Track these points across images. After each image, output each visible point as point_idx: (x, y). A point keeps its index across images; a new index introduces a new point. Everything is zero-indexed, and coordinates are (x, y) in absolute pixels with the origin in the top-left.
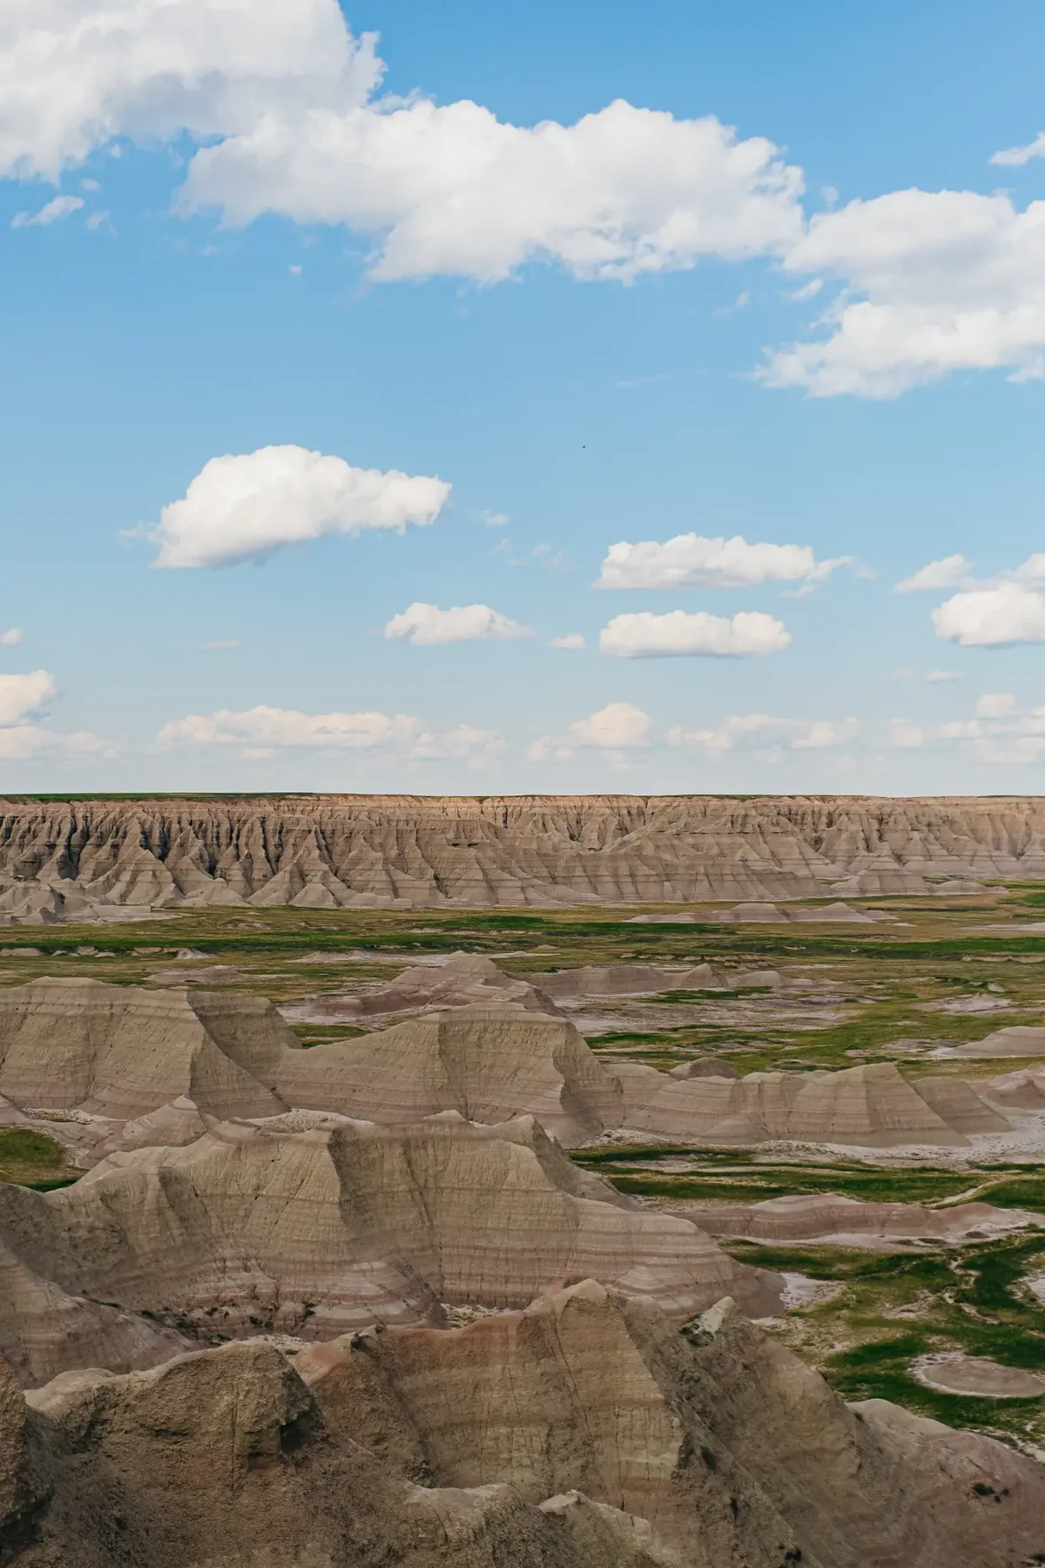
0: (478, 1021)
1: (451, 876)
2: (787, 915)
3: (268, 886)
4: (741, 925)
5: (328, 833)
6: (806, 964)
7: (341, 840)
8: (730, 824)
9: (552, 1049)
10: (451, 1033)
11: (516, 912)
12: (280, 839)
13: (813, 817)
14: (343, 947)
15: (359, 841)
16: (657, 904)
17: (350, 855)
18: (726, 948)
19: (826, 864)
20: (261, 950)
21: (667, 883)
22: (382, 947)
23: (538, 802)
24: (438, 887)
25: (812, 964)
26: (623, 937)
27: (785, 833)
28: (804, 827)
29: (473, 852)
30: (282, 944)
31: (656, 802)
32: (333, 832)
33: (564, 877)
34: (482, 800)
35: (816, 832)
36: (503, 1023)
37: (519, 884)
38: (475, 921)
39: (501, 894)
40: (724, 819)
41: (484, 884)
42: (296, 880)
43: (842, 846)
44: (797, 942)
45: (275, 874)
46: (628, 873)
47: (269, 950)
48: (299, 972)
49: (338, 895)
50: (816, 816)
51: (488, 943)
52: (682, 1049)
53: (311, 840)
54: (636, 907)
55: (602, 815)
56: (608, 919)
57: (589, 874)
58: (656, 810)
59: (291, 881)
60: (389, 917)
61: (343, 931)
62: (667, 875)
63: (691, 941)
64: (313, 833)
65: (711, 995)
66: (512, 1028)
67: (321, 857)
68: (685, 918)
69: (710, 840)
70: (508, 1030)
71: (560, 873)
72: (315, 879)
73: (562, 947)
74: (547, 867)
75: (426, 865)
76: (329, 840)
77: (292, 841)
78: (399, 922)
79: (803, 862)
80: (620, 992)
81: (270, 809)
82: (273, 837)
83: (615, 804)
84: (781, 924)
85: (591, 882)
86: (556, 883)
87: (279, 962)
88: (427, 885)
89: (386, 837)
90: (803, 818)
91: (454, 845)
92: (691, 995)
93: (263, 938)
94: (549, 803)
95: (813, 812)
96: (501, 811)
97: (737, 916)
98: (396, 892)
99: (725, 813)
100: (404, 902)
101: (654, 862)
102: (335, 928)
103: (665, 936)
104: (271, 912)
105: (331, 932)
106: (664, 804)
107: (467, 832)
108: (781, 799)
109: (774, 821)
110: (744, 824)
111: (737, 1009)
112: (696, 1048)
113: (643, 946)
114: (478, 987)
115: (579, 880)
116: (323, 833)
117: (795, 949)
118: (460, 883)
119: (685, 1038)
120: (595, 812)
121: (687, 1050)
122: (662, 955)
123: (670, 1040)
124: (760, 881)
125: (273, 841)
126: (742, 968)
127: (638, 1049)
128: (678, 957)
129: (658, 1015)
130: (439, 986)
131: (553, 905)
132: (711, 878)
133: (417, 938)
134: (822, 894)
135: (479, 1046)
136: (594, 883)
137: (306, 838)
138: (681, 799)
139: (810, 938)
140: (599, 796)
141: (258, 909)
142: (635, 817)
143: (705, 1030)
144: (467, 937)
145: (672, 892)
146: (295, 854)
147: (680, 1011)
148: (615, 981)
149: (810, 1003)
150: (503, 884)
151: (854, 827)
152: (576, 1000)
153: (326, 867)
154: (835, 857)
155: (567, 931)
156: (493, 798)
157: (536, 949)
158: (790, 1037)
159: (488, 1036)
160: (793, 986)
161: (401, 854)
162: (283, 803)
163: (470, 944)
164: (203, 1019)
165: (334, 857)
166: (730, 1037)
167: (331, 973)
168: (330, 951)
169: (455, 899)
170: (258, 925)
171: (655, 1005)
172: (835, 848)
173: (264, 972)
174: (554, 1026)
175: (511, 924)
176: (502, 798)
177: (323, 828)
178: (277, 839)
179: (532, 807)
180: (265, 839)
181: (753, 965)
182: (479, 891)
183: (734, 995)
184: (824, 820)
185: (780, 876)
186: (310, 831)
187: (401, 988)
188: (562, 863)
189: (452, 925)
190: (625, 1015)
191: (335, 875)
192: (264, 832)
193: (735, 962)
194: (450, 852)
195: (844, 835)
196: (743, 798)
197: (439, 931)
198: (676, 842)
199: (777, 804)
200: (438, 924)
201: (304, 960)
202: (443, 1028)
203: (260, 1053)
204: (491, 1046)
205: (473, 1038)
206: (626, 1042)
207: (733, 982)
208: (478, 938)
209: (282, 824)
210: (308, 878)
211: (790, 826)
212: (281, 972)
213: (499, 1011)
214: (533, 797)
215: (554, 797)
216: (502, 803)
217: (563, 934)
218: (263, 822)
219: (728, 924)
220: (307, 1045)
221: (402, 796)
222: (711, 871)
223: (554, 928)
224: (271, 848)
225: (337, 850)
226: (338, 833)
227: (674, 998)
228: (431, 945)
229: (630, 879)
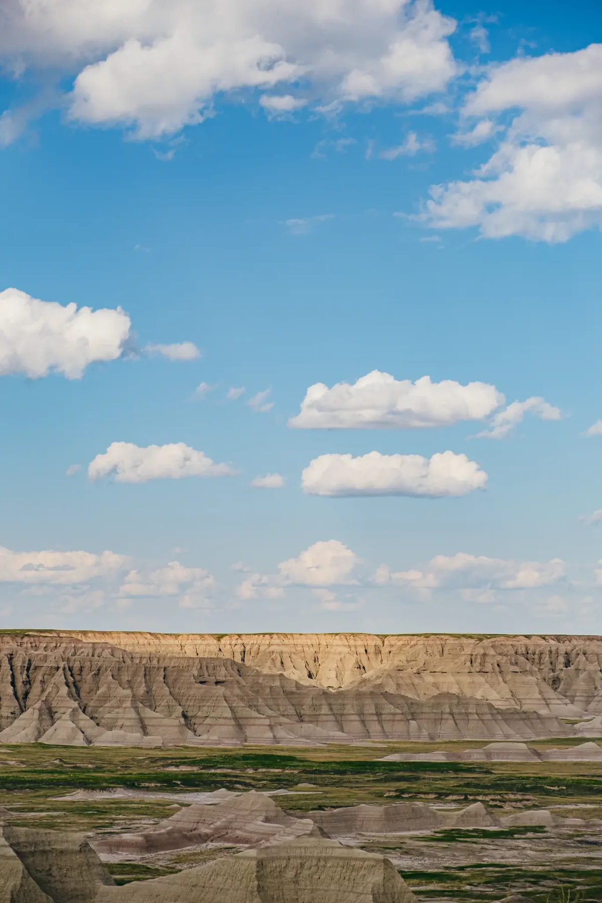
0: (295, 857)
1: (199, 714)
2: (538, 755)
3: (16, 723)
4: (494, 764)
5: (76, 670)
6: (571, 803)
7: (88, 677)
8: (468, 664)
9: (370, 886)
10: (268, 870)
11: (266, 750)
12: (28, 676)
13: (550, 657)
14: (105, 784)
15: (107, 677)
16: (405, 743)
17: (98, 693)
18: (485, 787)
19: (566, 704)
20: (21, 788)
21: (413, 723)
22: (143, 785)
23: (276, 640)
24: (186, 725)
25: (576, 803)
26: (380, 775)
27: (524, 672)
28: (542, 667)
29: (220, 690)
30: (42, 781)
31: (393, 641)
32: (81, 669)
33: (310, 715)
34: (219, 637)
35: (553, 671)
36: (319, 860)
37: (267, 722)
38: (229, 759)
39: (250, 732)
40: (463, 658)
41: (233, 722)
42: (44, 717)
43: (580, 685)
44: (557, 782)
45: (22, 711)
46: (375, 712)
47: (30, 788)
48: (64, 810)
49: (88, 732)
50: (553, 655)
51: (248, 781)
52: (474, 889)
53: (59, 677)
54: (385, 746)
55: (340, 653)
56: (361, 758)
57: (336, 712)
58: (393, 649)
59: (40, 719)
60: (142, 755)
61: (98, 769)
62: (412, 714)
63: (451, 781)
64: (61, 671)
65: (486, 834)
66: (329, 865)
67: (70, 694)
68: (438, 757)
69: (450, 679)
70: (324, 866)
71: (306, 710)
72: (64, 717)
73: (321, 785)
74: (293, 705)
75: (174, 703)
76: (78, 678)
77: (40, 678)
78: (154, 760)
79: (543, 702)
80: (396, 831)
81: (14, 645)
82: (21, 673)
83: (352, 642)
84: (534, 764)
85: (337, 721)
86: (302, 721)
87: (42, 800)
88: (176, 722)
89: (135, 674)
90: (540, 658)
91: (202, 683)
92: (466, 834)
93: (21, 775)
94: (286, 641)
95: (551, 652)
96: (239, 649)
97: (489, 755)
98: (144, 729)
99: (463, 653)
100: (155, 740)
101: (401, 701)
102: (90, 766)
103: (422, 775)
104: (22, 749)
105: (88, 770)
106: (401, 643)
107: (211, 669)
108: (518, 639)
109: (513, 661)
110: (482, 664)
111: (516, 848)
112: (489, 887)
113: (403, 785)
114: (259, 825)
115: (325, 718)
116: (70, 669)
117: (556, 788)
118: (208, 721)
119: (473, 876)
120: (332, 650)
121: (479, 889)
122: (425, 793)
123: (461, 879)
124: (505, 720)
125: (21, 678)
126: (507, 807)
127: (431, 887)
128: (441, 796)
129: (440, 854)
130: (218, 823)
131: (301, 744)
132: (456, 717)
133: (176, 776)
134: (565, 733)
135: (296, 882)
136: (340, 721)
137: (53, 675)
138: (419, 638)
139: (569, 778)
140: (337, 634)
141: (8, 747)
142: (372, 656)
143: (491, 869)
144: (225, 775)
145: (420, 732)
146: (43, 691)
147: (460, 849)
148: (390, 820)
149: (587, 843)
150: (252, 722)
151: (592, 667)
152: (355, 838)
153: (75, 704)
154: (574, 696)
155: (322, 769)
156: (230, 636)
157: (295, 787)
158: (579, 877)
159: (305, 873)
160: (564, 826)
161: (148, 692)
162: (26, 639)
163: (230, 782)
164: (21, 855)
165: (82, 694)
166: (518, 876)
167: (100, 810)
168: (93, 789)
169: (205, 737)
170: (12, 763)
171: (433, 844)
172: (574, 687)
173: (32, 810)
174: (372, 863)
175: (267, 762)
176: (239, 635)
177: (71, 665)
178: (24, 676)
179: (269, 645)
180: (13, 676)
181: (519, 805)
182: (228, 728)
183: (509, 834)
184: (562, 659)
185: (524, 716)
186: (58, 668)
187: (179, 825)
188: (308, 701)
189: (208, 763)
190: (407, 853)
191: (84, 712)
192: (11, 669)
193: (500, 801)
194: (198, 690)
195: (582, 676)
196: (480, 638)
197: (195, 769)
198: (417, 681)
199: (514, 643)
200: (193, 763)
201: (68, 798)
202: (261, 864)
203: (75, 889)
204: (308, 883)
205: (290, 874)
206: (415, 881)
207: (506, 822)
208: (236, 776)
209: (29, 660)
210: (56, 716)
211: (528, 666)
212: (48, 810)
213: (315, 847)
214: (271, 634)
215: (292, 634)
216: (240, 641)
217: (320, 772)
218: (11, 658)
219: (482, 764)
220: (120, 883)
221: (140, 633)
222: (455, 711)
223: (309, 766)
224: (19, 685)
225: (85, 688)
226: (85, 671)
227: (451, 836)
228: (192, 783)
229: (375, 718)
